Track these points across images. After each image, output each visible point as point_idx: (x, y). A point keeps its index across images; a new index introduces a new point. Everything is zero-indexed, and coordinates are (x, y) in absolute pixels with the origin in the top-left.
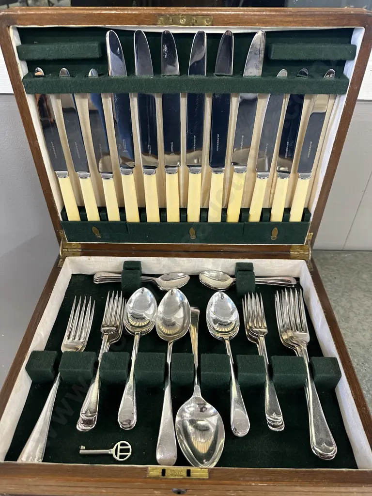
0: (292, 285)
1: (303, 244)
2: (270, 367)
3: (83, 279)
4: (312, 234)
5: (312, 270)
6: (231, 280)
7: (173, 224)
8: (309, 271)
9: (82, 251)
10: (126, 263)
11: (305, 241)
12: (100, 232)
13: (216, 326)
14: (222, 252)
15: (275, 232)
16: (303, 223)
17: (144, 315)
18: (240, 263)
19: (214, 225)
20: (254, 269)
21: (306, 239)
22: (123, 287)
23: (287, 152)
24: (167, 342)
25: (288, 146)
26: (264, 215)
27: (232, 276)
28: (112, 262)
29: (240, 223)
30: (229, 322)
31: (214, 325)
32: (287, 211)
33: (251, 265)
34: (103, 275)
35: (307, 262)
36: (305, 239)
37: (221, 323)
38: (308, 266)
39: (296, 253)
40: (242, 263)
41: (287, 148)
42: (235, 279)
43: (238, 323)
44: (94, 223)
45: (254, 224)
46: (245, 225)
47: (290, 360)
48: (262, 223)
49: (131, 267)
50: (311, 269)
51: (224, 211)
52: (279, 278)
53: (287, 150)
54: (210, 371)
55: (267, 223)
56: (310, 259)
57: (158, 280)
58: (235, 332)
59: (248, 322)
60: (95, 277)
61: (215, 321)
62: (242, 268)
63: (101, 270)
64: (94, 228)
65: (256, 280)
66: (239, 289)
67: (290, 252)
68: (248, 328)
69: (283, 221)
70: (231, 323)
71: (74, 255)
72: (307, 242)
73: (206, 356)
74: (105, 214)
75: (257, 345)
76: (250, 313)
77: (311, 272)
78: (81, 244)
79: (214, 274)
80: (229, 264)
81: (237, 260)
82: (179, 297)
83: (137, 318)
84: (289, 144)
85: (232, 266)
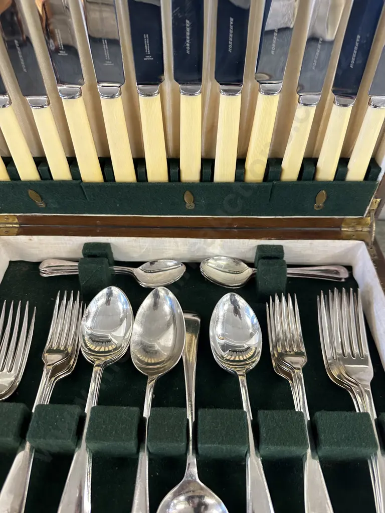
0: (341, 279)
1: (363, 216)
2: (313, 426)
3: (26, 269)
4: (379, 200)
5: (376, 257)
6: (248, 272)
7: (158, 186)
8: (372, 260)
9: (20, 227)
10: (87, 246)
11: (367, 212)
12: (42, 199)
13: (226, 355)
14: (235, 228)
15: (322, 197)
16: (367, 182)
17: (110, 337)
18: (263, 246)
19: (225, 187)
20: (285, 255)
21: (368, 208)
22: (82, 283)
23: (354, 55)
24: (146, 378)
25: (357, 44)
26: (306, 170)
27: (250, 265)
28: (66, 243)
29: (266, 184)
30: (246, 346)
31: (223, 354)
32: (344, 161)
33: (280, 249)
34: (54, 263)
35: (367, 244)
36: (366, 209)
37: (233, 349)
38: (369, 250)
39: (350, 229)
40: (267, 246)
41: (356, 48)
42: (254, 269)
43: (260, 349)
44: (30, 184)
45: (289, 184)
46: (273, 186)
47: (348, 418)
48: (301, 182)
49: (94, 252)
50: (374, 256)
51: (241, 162)
52: (323, 268)
53: (355, 52)
54: (214, 443)
55: (311, 182)
56: (373, 239)
57: (138, 272)
58: (254, 361)
59: (275, 347)
60: (42, 268)
61: (225, 348)
62: (268, 254)
63: (51, 255)
64: (30, 192)
65: (288, 272)
66: (261, 285)
67: (340, 227)
68: (276, 355)
69: (335, 179)
70: (249, 348)
71: (8, 233)
72: (369, 213)
73: (208, 413)
74: (46, 168)
75: (290, 382)
76: (279, 335)
77: (374, 261)
78: (18, 217)
79: (223, 263)
80: (247, 246)
81: (258, 241)
82: (169, 302)
83: (97, 342)
84: (361, 39)
85: (250, 250)
